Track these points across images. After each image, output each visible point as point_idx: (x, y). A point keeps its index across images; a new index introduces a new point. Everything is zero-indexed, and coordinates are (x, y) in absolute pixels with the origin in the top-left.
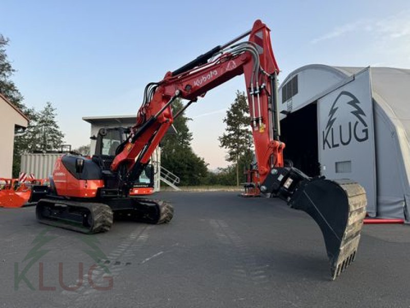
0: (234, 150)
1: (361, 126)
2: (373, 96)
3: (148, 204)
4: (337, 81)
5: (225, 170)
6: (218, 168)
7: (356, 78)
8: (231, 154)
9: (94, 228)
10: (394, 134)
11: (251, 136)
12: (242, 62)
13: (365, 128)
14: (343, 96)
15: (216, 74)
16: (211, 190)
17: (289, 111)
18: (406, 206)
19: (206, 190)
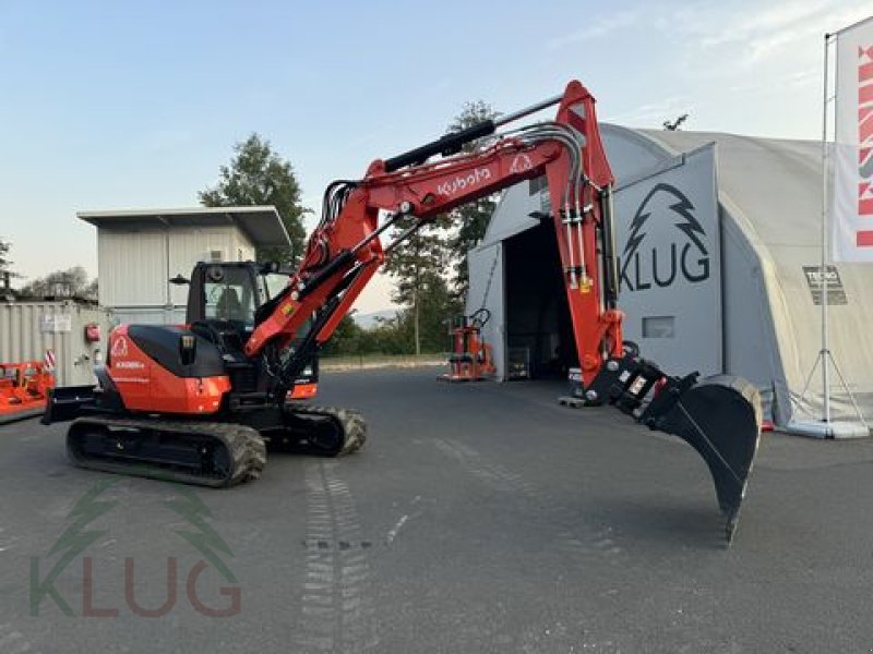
0: (410, 280)
1: (694, 254)
2: (721, 200)
3: (314, 418)
4: (650, 162)
5: (390, 322)
6: (377, 318)
7: (687, 160)
8: (403, 287)
9: (234, 476)
10: (757, 270)
11: (443, 250)
12: (544, 160)
13: (703, 257)
14: (660, 192)
15: (488, 175)
16: (367, 366)
17: (545, 212)
18: (775, 400)
19: (356, 367)
